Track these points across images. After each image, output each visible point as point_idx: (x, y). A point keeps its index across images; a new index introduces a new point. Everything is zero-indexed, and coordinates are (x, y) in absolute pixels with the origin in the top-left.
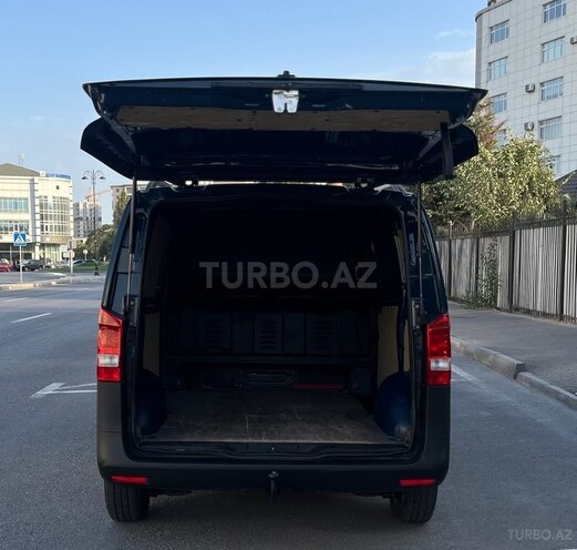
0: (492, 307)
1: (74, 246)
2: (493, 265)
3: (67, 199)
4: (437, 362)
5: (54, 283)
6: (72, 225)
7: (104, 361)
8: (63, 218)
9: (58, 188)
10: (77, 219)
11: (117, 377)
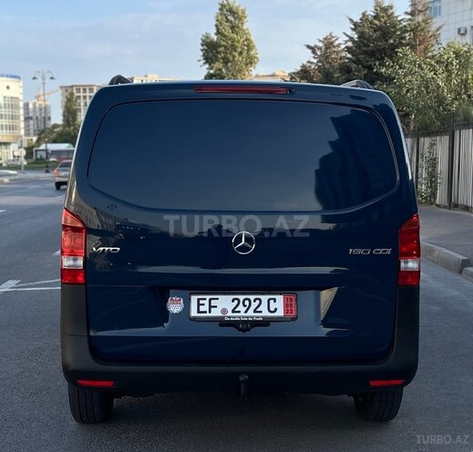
0: (432, 204)
1: (25, 145)
2: (433, 163)
3: (18, 98)
4: (406, 263)
5: (6, 180)
6: (22, 124)
7: (67, 262)
8: (13, 117)
9: (8, 88)
10: (27, 119)
11: (81, 279)
